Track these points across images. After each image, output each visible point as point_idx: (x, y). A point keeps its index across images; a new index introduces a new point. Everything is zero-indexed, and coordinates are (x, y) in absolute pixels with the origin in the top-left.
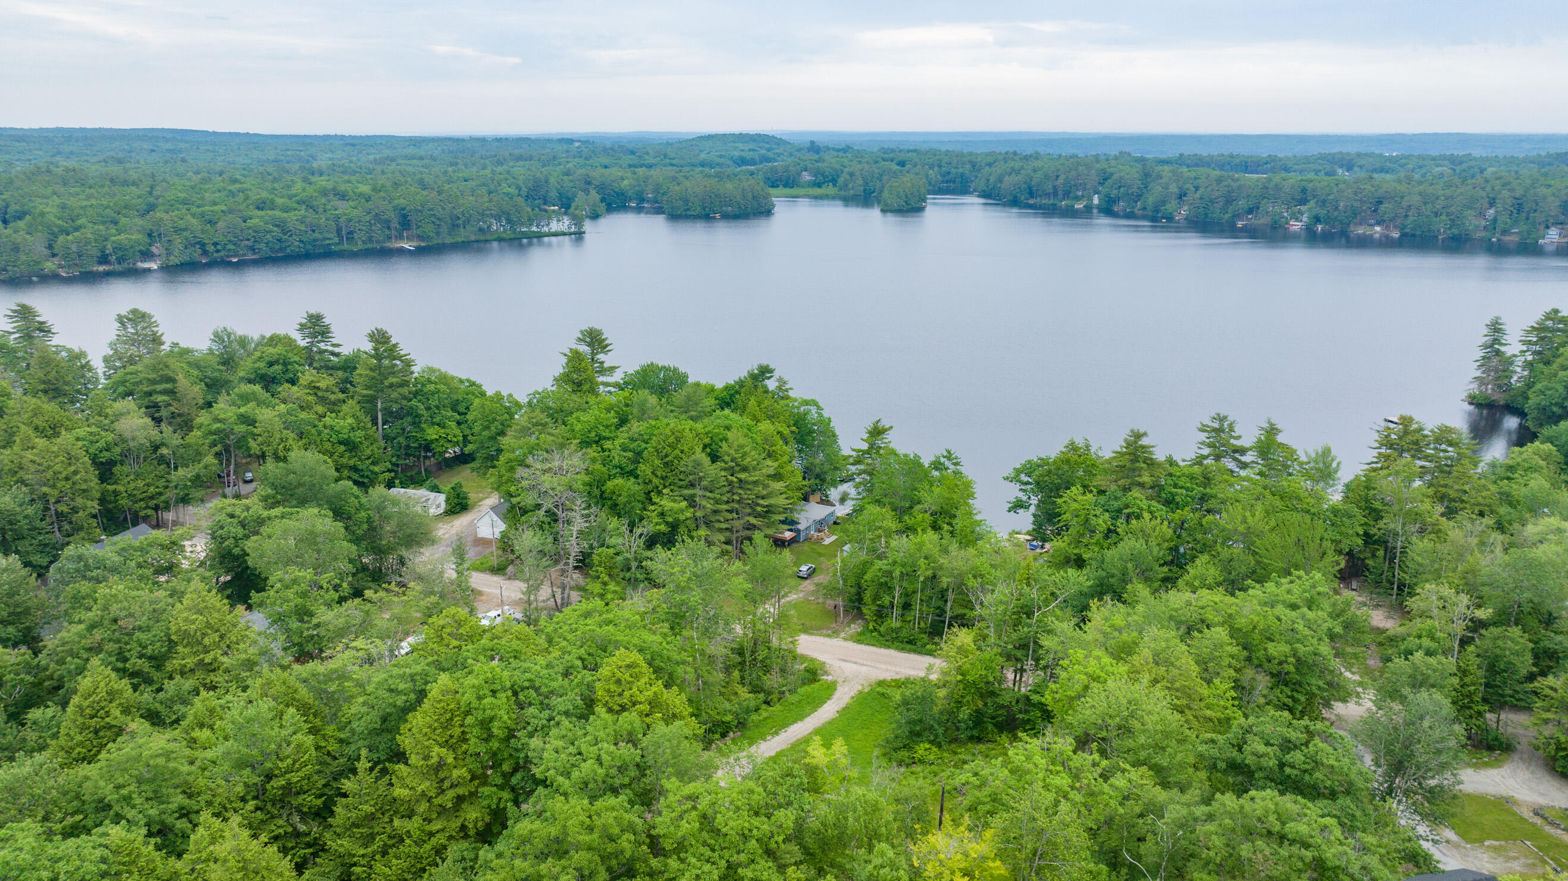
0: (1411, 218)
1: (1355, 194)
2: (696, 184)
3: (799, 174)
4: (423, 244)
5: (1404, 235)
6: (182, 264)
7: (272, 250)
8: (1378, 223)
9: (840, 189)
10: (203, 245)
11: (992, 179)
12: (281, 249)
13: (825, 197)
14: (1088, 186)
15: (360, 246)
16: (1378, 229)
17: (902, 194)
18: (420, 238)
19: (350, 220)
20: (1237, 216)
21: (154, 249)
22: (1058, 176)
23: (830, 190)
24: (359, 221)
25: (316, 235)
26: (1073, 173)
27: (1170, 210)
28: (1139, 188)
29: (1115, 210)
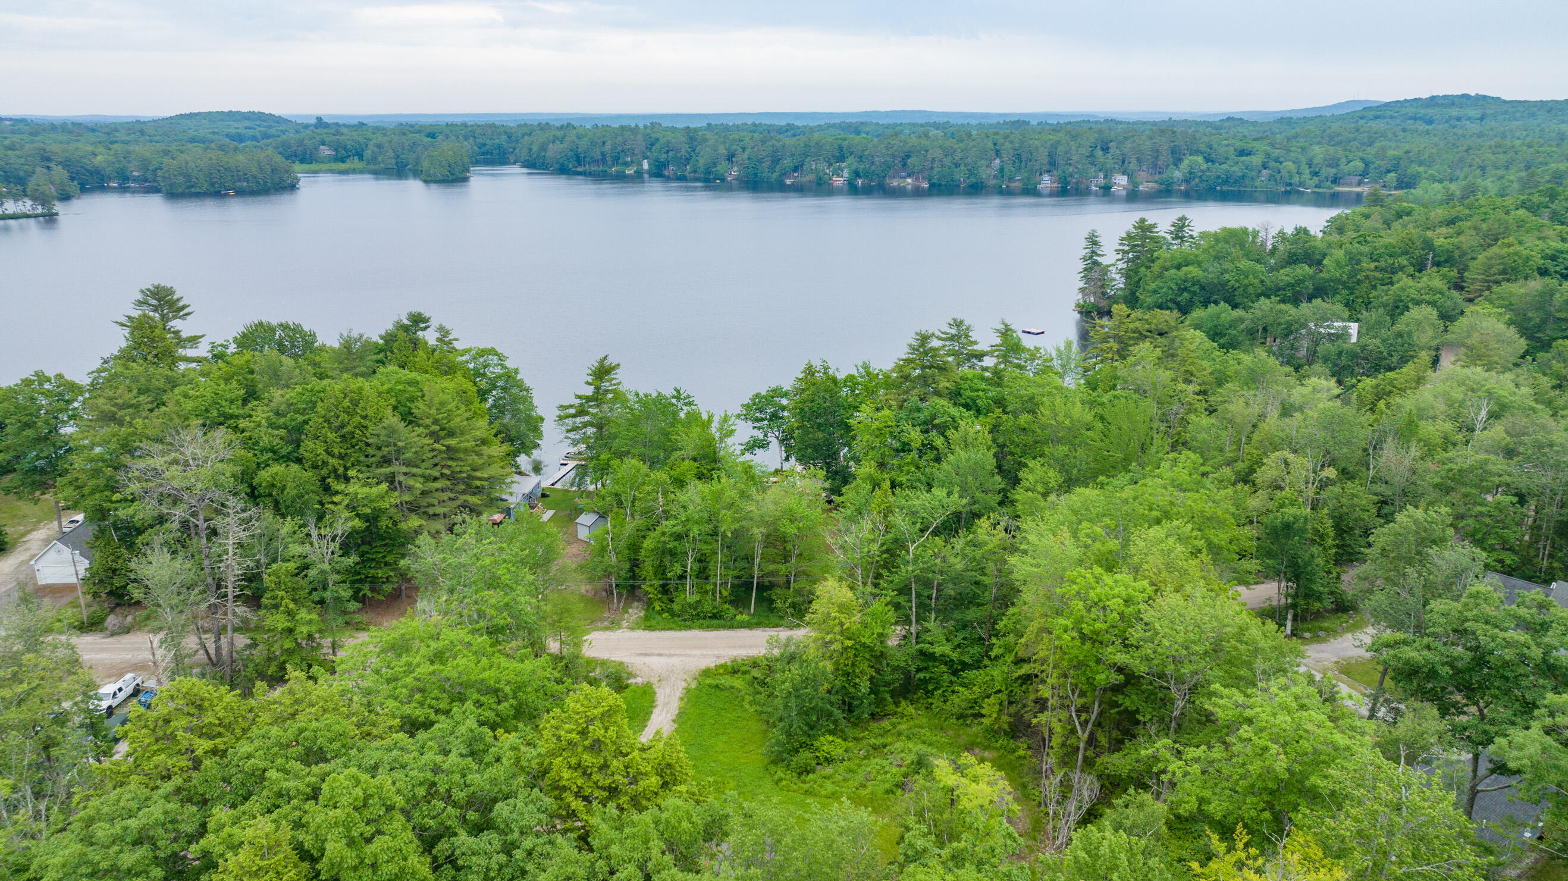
0: (936, 170)
1: (887, 148)
2: (195, 158)
3: (317, 149)
5: (932, 185)
8: (909, 176)
9: (368, 163)
11: (535, 148)
13: (354, 171)
14: (636, 152)
16: (909, 180)
17: (444, 163)
20: (784, 174)
22: (604, 143)
23: (356, 163)
26: (620, 138)
27: (722, 172)
28: (687, 152)
29: (666, 173)
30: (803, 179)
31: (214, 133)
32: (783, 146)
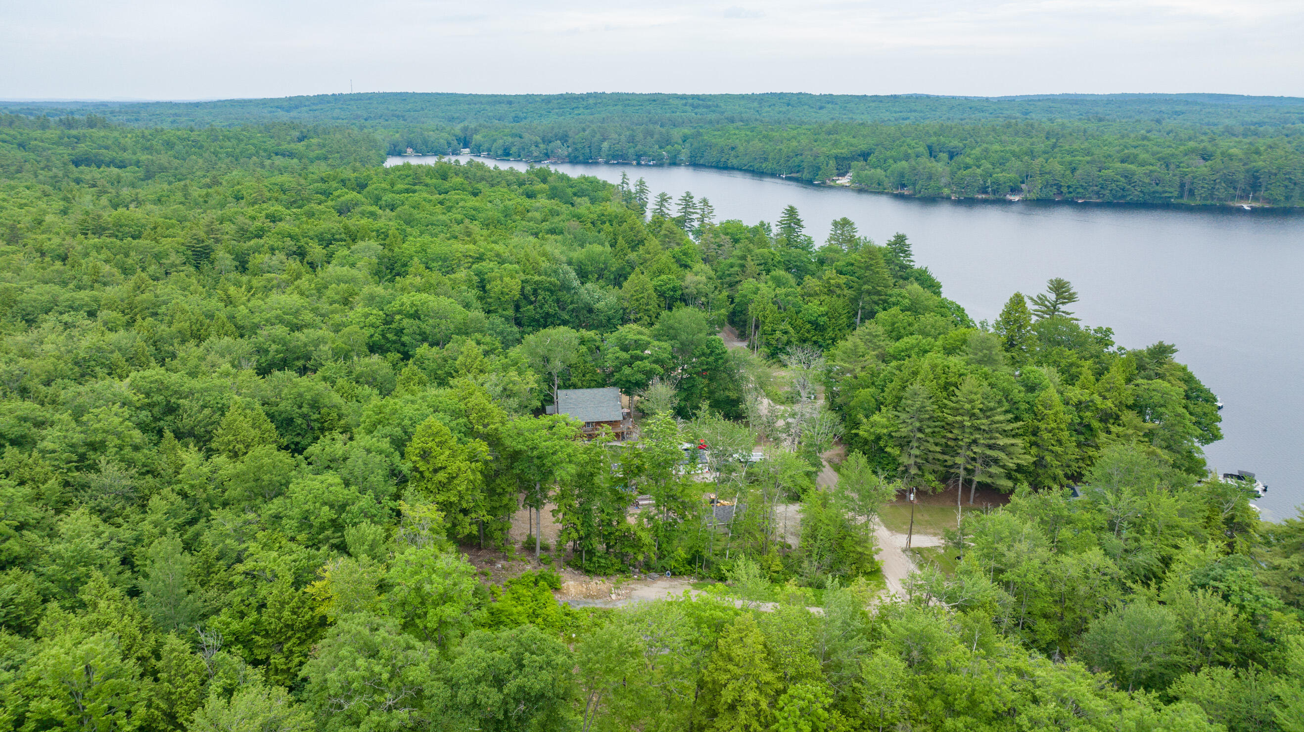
4: (1267, 206)
6: (1038, 200)
7: (1114, 196)
10: (1059, 187)
12: (1123, 197)
15: (1198, 202)
18: (1268, 201)
19: (1194, 178)
24: (1204, 179)
25: (1159, 188)
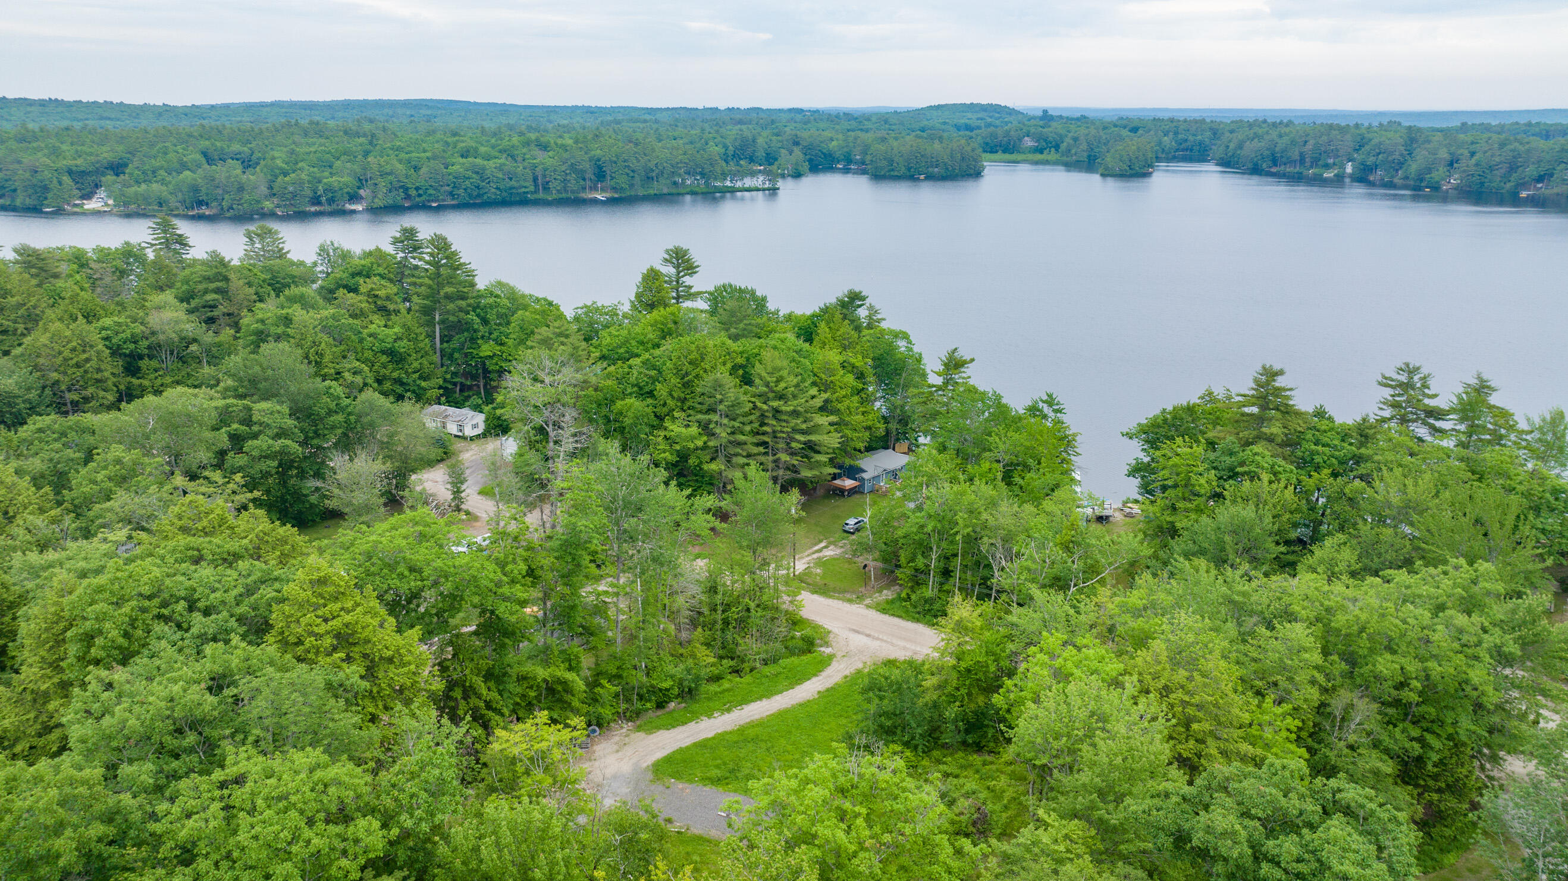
2: (905, 144)
3: (1020, 140)
4: (616, 196)
6: (385, 207)
7: (470, 196)
9: (1063, 155)
10: (406, 190)
11: (1232, 146)
12: (479, 196)
13: (1046, 162)
14: (1341, 153)
15: (554, 195)
17: (1126, 158)
18: (614, 189)
19: (545, 170)
21: (362, 192)
22: (1306, 142)
23: (1053, 156)
24: (555, 170)
25: (513, 183)
26: (1325, 138)
27: (1437, 179)
28: (1402, 155)
29: (1371, 178)
30: (1548, 192)
31: (945, 123)
32: (1528, 151)
